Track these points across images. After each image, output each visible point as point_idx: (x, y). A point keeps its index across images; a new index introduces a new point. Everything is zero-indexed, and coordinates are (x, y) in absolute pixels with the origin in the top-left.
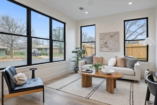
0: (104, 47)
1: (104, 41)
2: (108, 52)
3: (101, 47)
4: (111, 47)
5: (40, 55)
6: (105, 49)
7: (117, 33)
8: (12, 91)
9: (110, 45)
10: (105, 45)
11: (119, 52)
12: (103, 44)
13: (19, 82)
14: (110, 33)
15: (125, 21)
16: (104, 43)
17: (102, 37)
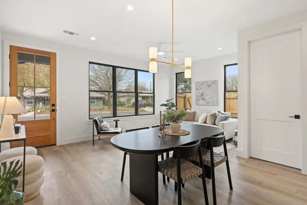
0: (200, 99)
1: (201, 92)
2: (204, 105)
3: (197, 100)
4: (209, 99)
5: (145, 107)
6: (201, 102)
7: (215, 82)
8: (99, 133)
9: (207, 97)
10: (202, 97)
11: (217, 105)
12: (200, 95)
13: (104, 128)
14: (207, 82)
15: (225, 66)
17: (198, 87)
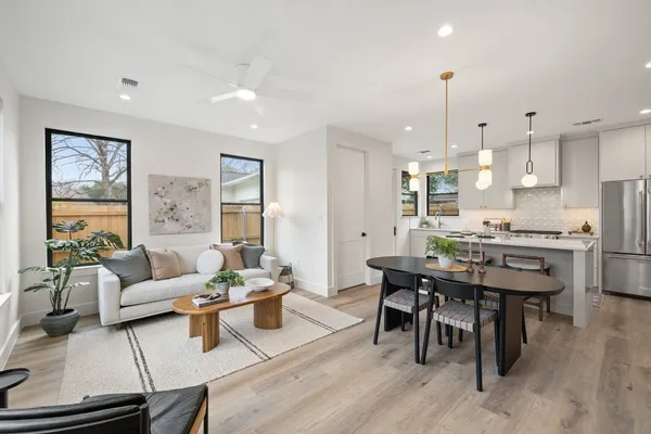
0: (166, 220)
1: (168, 201)
2: (179, 233)
3: (156, 221)
4: (190, 219)
6: (169, 225)
7: (206, 184)
9: (185, 215)
10: (171, 213)
12: (165, 210)
14: (185, 180)
15: (223, 155)
16: (168, 207)
17: (160, 189)
